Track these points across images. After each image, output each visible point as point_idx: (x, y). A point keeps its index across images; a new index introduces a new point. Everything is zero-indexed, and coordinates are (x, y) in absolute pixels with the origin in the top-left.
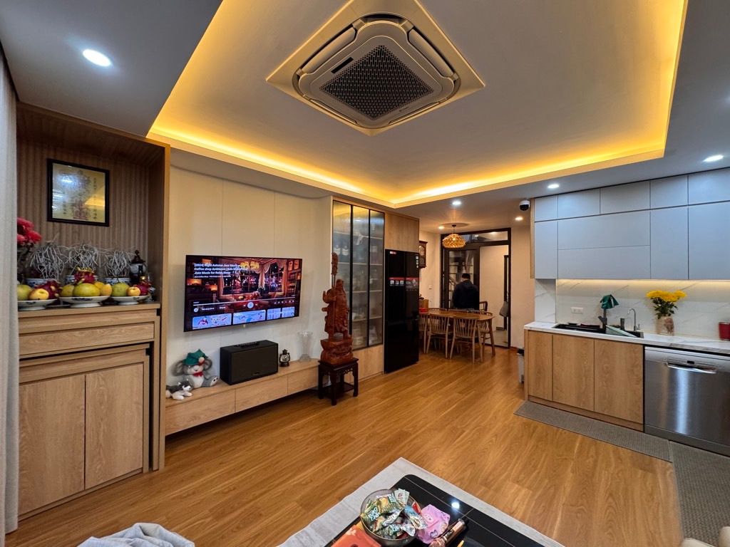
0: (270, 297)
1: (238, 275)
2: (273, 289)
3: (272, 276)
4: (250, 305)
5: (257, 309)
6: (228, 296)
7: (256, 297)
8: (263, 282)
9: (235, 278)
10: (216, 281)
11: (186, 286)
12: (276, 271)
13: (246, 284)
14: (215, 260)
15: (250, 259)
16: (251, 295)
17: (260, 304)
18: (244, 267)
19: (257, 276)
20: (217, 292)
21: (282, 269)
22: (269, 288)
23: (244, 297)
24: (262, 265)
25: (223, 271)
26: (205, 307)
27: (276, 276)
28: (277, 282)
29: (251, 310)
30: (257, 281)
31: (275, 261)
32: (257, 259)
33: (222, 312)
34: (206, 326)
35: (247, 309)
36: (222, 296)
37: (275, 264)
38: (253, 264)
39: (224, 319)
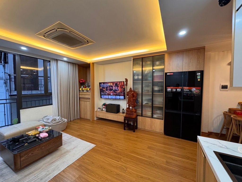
0: (116, 92)
1: (108, 86)
2: (117, 90)
3: (116, 87)
4: (112, 94)
5: (113, 95)
6: (107, 91)
7: (113, 92)
8: (114, 88)
9: (108, 87)
10: (104, 88)
11: (100, 89)
12: (117, 85)
13: (110, 89)
14: (104, 83)
15: (110, 82)
16: (111, 91)
17: (114, 94)
18: (109, 84)
19: (112, 87)
20: (105, 90)
21: (118, 85)
22: (116, 90)
23: (110, 92)
24: (113, 84)
25: (105, 85)
26: (103, 93)
27: (117, 87)
28: (117, 88)
29: (112, 95)
30: (112, 88)
31: (116, 82)
32: (112, 82)
33: (106, 95)
34: (104, 98)
35: (111, 95)
36: (106, 91)
37: (116, 83)
38: (111, 84)
39: (107, 97)
